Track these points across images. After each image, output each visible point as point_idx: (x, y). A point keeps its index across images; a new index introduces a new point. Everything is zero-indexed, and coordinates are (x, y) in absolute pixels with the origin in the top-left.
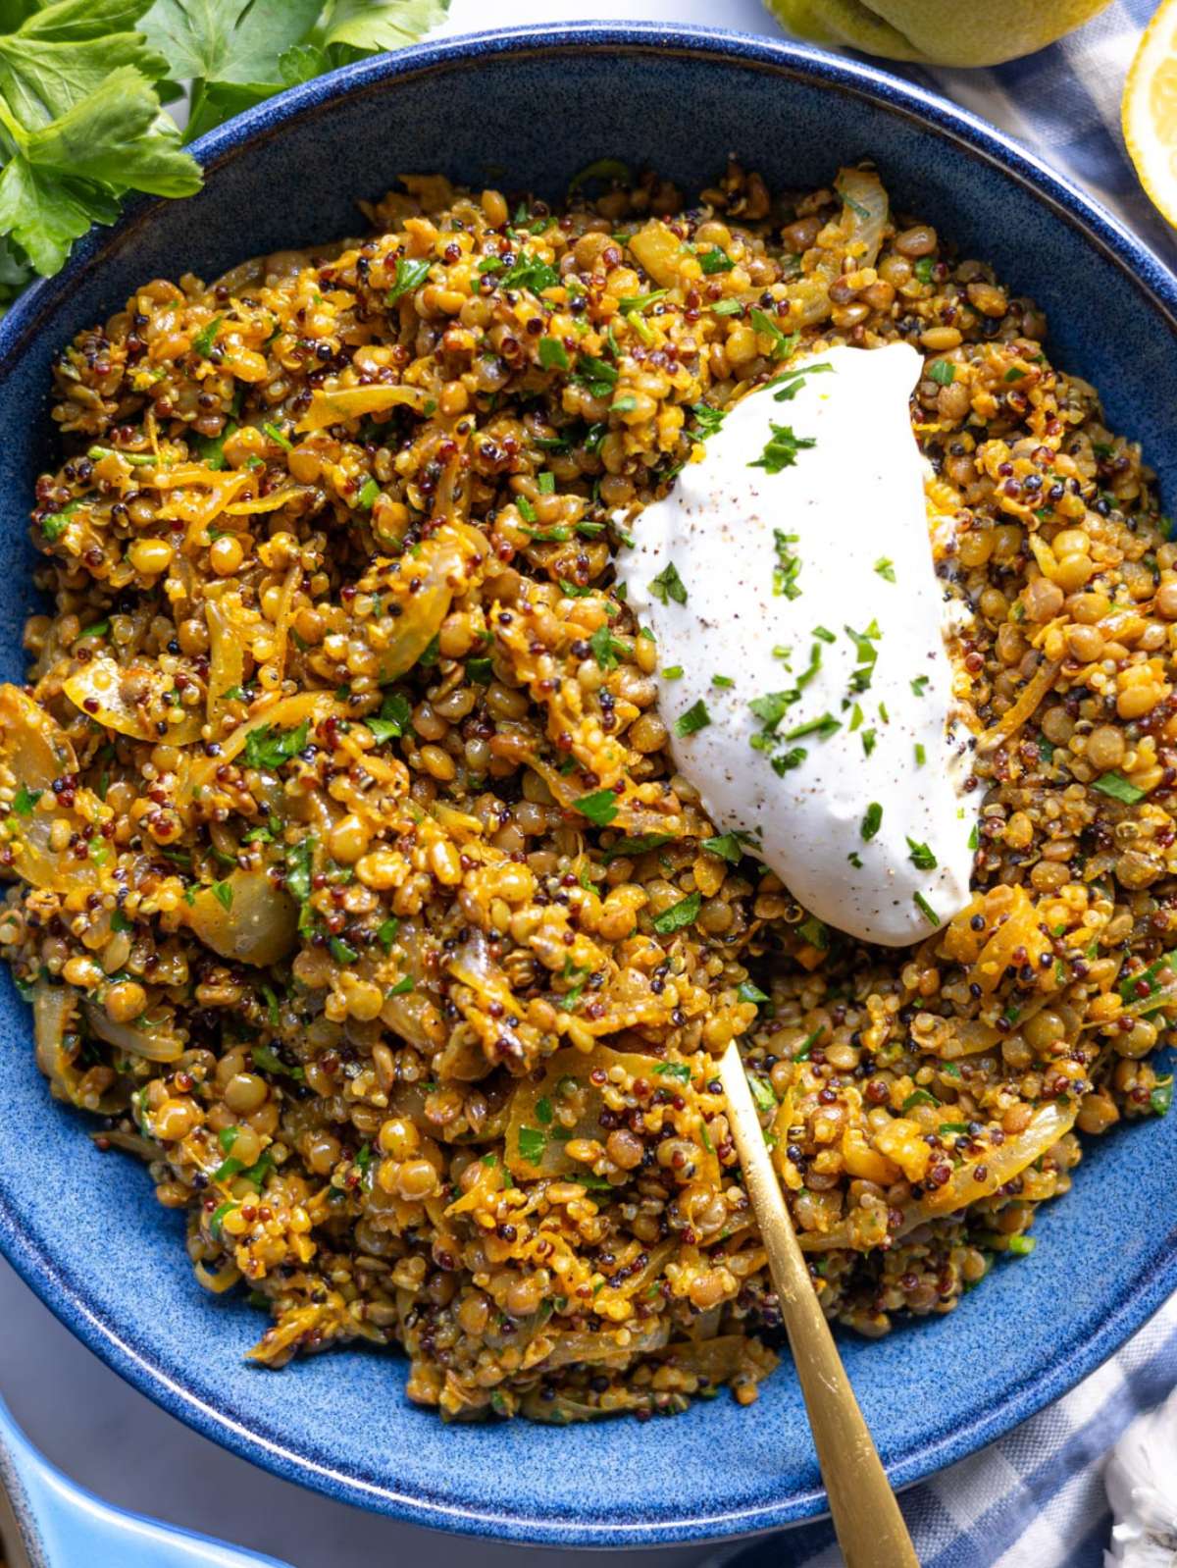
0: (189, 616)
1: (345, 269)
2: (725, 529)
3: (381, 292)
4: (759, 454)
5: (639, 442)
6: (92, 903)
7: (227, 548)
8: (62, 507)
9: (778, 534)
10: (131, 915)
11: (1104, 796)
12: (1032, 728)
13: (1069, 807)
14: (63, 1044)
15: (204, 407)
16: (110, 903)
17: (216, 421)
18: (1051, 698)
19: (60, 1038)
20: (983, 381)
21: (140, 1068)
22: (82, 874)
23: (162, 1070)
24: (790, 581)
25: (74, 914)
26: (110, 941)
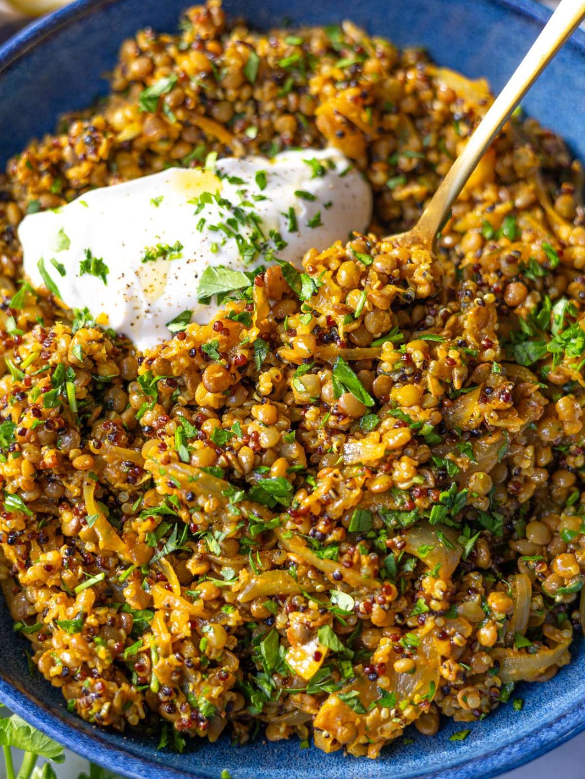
0: (249, 612)
1: (16, 554)
2: (146, 291)
3: (28, 523)
4: (98, 280)
5: (100, 350)
6: (444, 637)
7: (204, 589)
8: (194, 709)
9: (145, 261)
10: (446, 605)
11: (258, 77)
12: (228, 127)
13: (267, 96)
14: (535, 653)
15: (115, 624)
16: (440, 622)
17: (123, 617)
18: (208, 115)
19: (533, 656)
20: (35, 184)
21: (539, 600)
22: (427, 649)
23: (536, 586)
24: (171, 249)
25: (454, 647)
26: (465, 617)
